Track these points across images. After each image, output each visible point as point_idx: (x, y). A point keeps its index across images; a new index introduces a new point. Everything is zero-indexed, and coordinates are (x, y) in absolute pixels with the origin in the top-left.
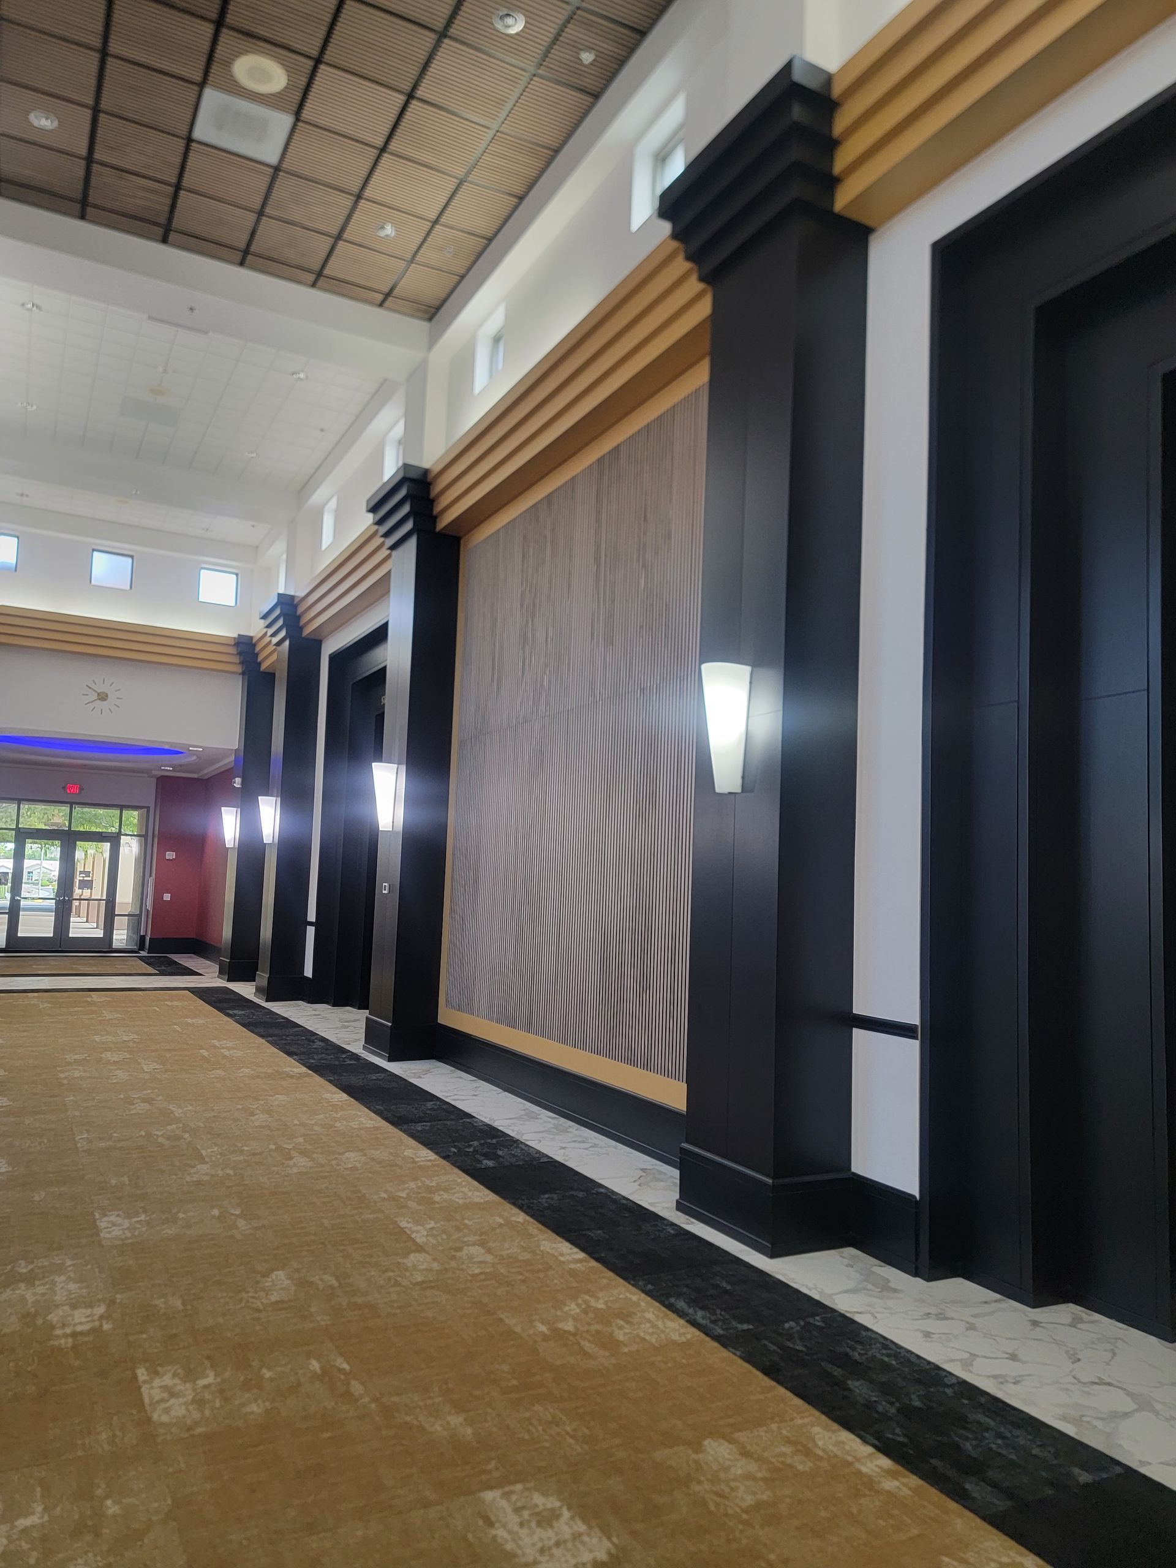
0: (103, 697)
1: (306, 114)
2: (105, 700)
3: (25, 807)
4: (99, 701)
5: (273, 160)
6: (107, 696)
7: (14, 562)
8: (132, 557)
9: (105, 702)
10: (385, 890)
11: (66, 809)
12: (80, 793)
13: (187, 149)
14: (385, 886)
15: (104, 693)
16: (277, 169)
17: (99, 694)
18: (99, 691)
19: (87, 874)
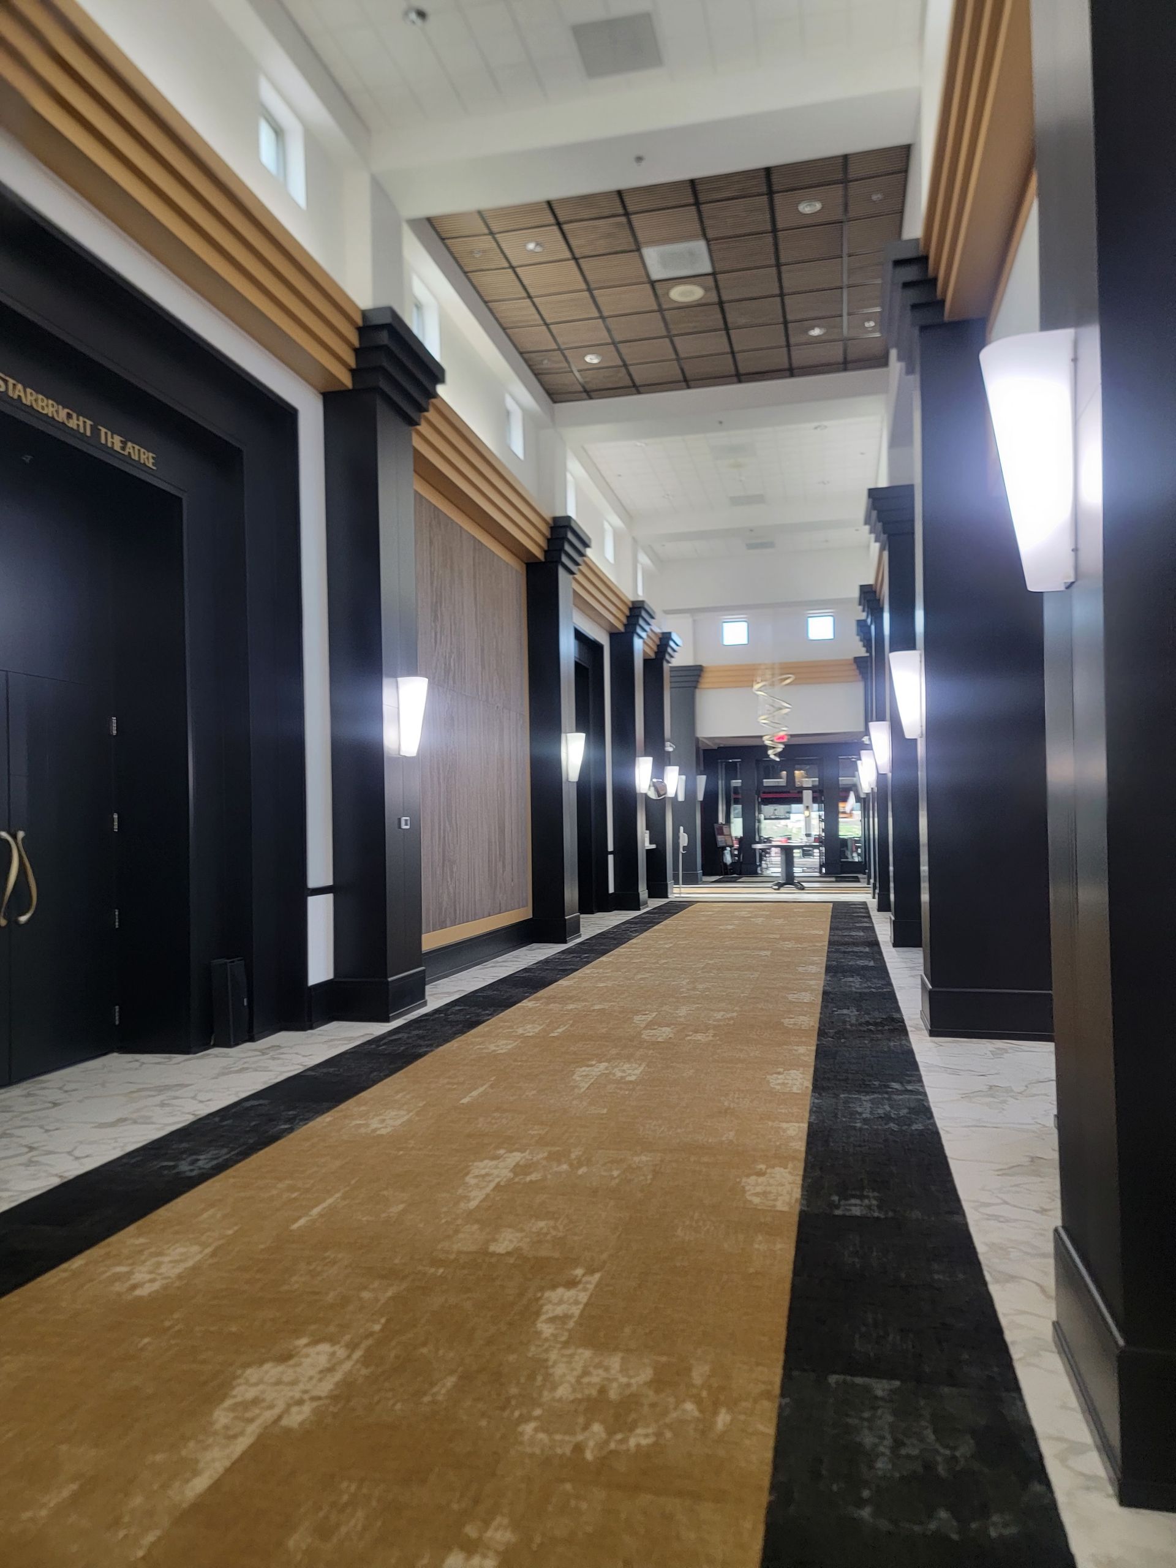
10: (406, 820)
14: (406, 825)
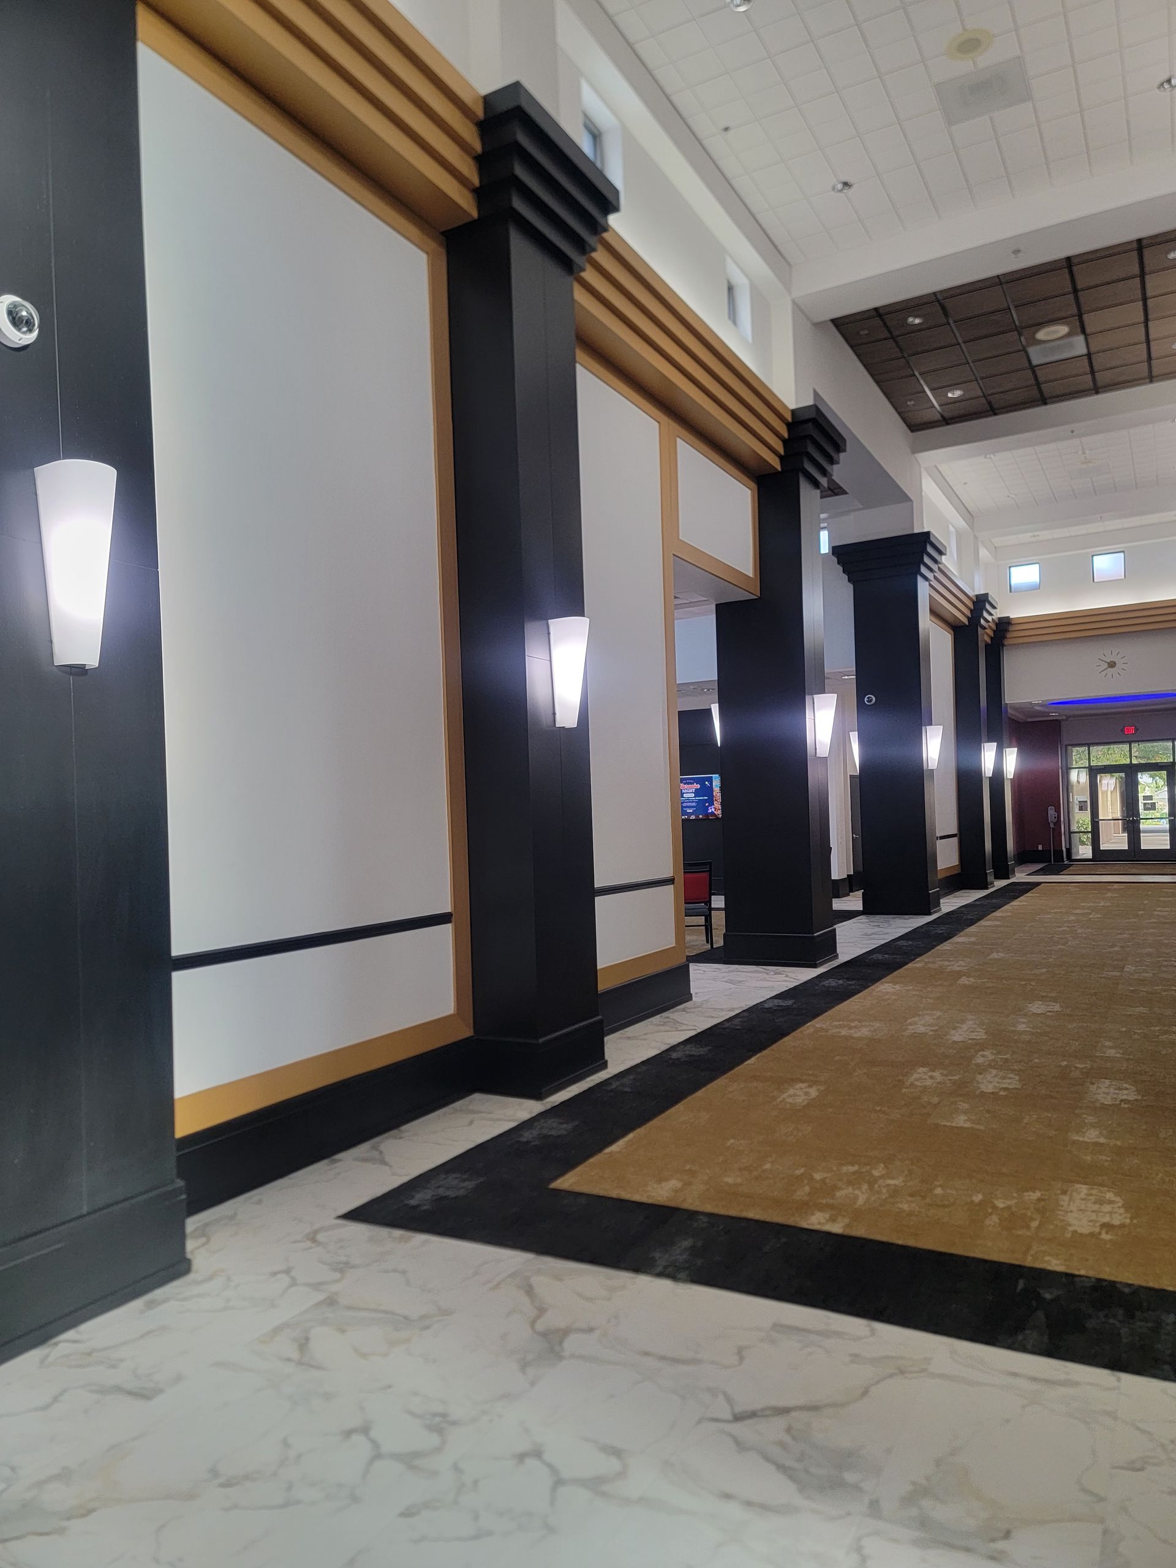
0: (1112, 665)
1: (1088, 331)
2: (1114, 667)
3: (1094, 749)
4: (1109, 669)
5: (1084, 351)
6: (1115, 663)
7: (1038, 581)
8: (1123, 552)
9: (1115, 668)
11: (1126, 747)
12: (1136, 732)
13: (1034, 372)
15: (1112, 661)
16: (1089, 355)
17: (1109, 664)
18: (1108, 661)
19: (1150, 798)
